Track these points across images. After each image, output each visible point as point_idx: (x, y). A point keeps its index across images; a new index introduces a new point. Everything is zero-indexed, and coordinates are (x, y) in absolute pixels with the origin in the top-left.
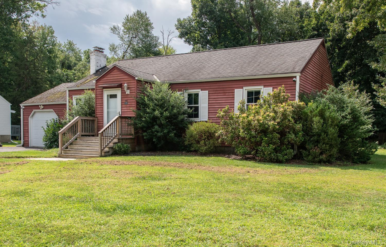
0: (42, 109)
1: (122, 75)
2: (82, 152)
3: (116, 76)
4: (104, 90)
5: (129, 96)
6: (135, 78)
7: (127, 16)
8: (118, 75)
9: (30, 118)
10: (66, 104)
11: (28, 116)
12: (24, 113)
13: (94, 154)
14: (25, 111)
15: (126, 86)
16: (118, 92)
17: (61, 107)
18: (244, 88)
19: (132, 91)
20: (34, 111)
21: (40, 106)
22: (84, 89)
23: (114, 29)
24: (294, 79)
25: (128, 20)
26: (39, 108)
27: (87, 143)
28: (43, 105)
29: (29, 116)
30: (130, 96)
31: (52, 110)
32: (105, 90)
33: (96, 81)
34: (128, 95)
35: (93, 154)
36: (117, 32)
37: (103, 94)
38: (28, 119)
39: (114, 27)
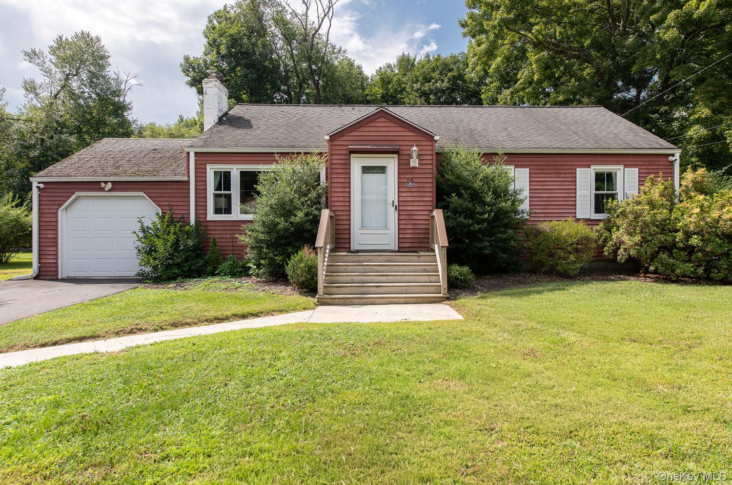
0: (109, 191)
1: (401, 129)
2: (379, 288)
3: (385, 129)
4: (352, 155)
5: (416, 171)
6: (434, 137)
7: (60, 38)
8: (389, 129)
9: (62, 210)
10: (188, 182)
11: (56, 207)
12: (42, 199)
13: (417, 291)
14: (43, 194)
15: (415, 151)
16: (391, 163)
17: (169, 187)
18: (592, 167)
19: (424, 162)
20: (77, 194)
21: (103, 185)
22: (274, 153)
23: (32, 55)
24: (671, 158)
25: (61, 44)
26: (103, 189)
27: (369, 267)
28: (113, 182)
29: (60, 205)
30: (420, 171)
31: (142, 194)
32: (354, 157)
33: (330, 137)
34: (414, 168)
35: (413, 291)
36: (37, 61)
37: (350, 164)
38: (56, 213)
39: (34, 52)
